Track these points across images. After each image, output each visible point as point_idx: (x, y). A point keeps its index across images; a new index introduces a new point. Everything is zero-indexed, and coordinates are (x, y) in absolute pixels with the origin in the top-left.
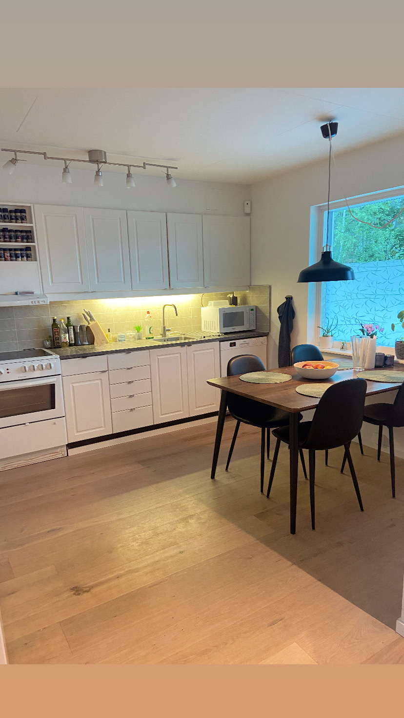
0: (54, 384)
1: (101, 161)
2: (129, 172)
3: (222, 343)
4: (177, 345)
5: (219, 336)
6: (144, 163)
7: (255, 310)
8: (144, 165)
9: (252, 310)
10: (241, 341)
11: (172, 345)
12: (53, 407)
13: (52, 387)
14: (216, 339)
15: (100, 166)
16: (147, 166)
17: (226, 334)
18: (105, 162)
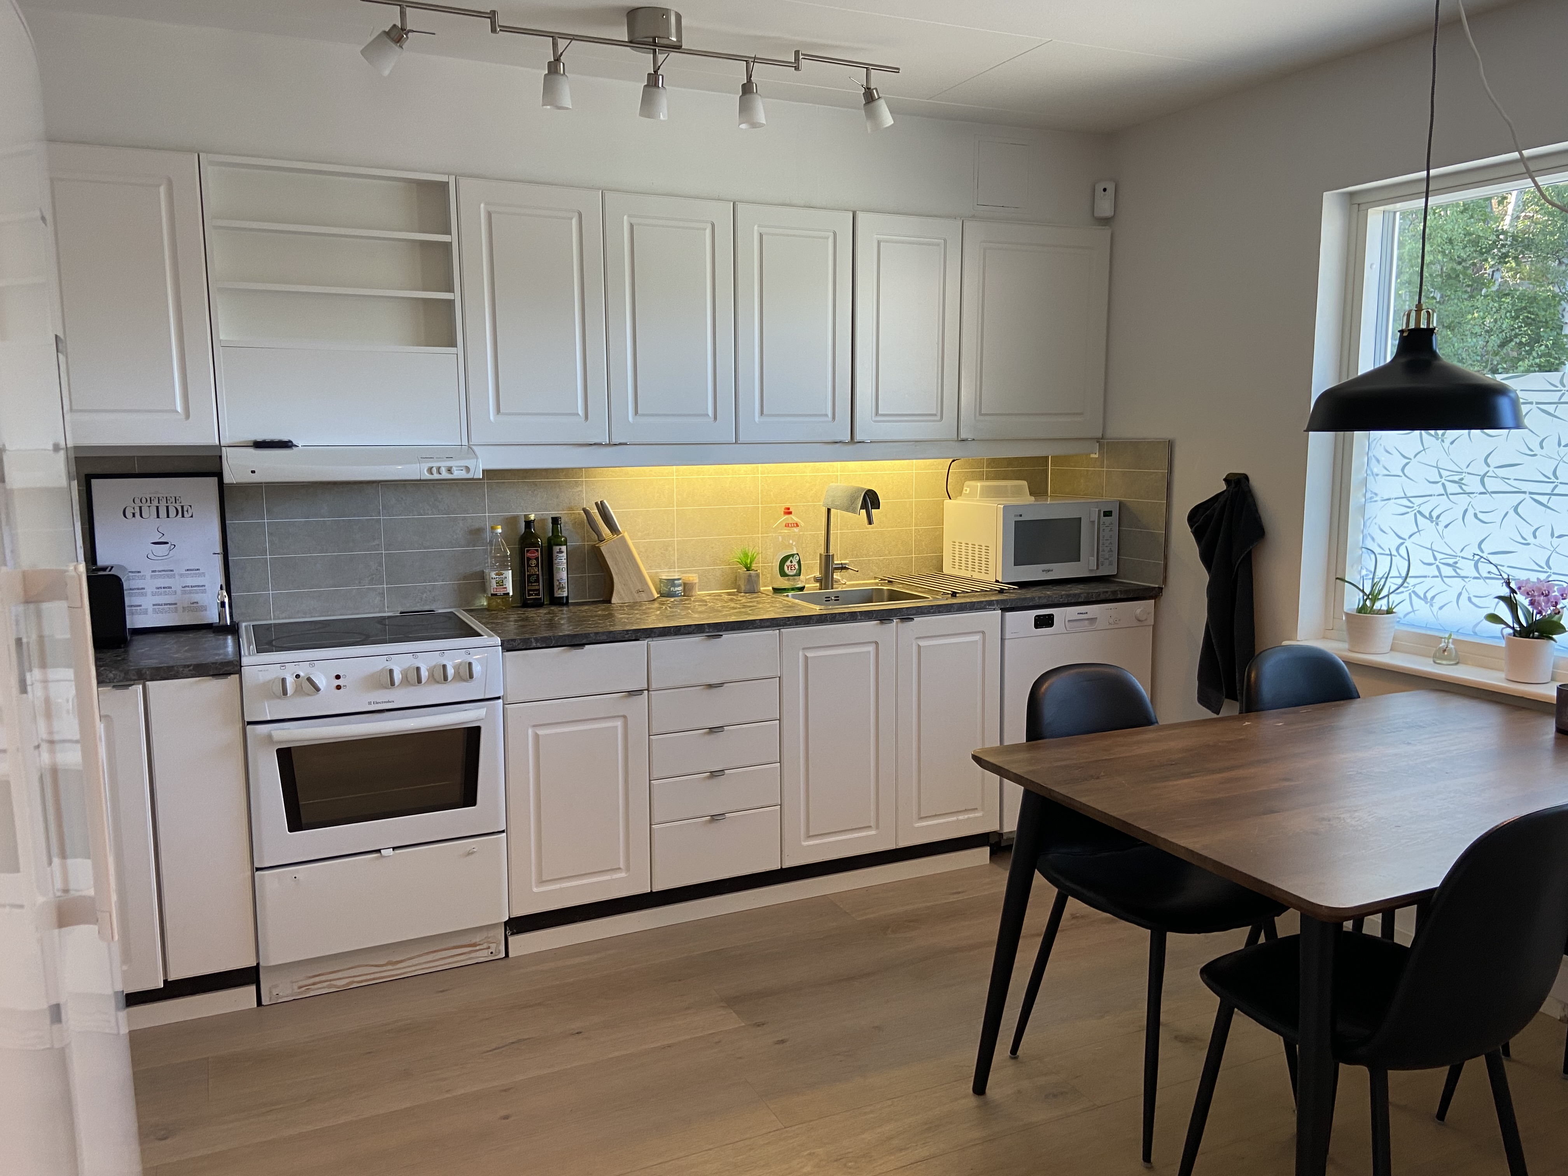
0: (478, 729)
1: (664, 41)
2: (749, 77)
3: (1008, 615)
4: (868, 616)
5: (1001, 591)
6: (797, 53)
7: (1115, 514)
8: (797, 59)
9: (1108, 514)
10: (1072, 612)
11: (853, 617)
12: (470, 799)
13: (473, 734)
14: (991, 603)
15: (661, 57)
16: (804, 63)
17: (1022, 585)
18: (677, 47)
